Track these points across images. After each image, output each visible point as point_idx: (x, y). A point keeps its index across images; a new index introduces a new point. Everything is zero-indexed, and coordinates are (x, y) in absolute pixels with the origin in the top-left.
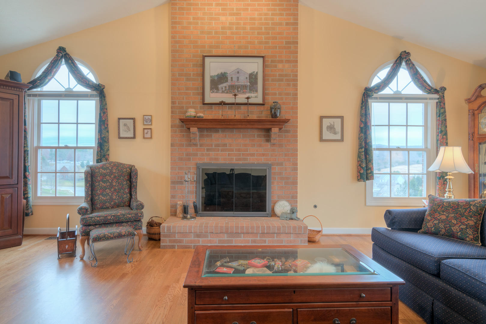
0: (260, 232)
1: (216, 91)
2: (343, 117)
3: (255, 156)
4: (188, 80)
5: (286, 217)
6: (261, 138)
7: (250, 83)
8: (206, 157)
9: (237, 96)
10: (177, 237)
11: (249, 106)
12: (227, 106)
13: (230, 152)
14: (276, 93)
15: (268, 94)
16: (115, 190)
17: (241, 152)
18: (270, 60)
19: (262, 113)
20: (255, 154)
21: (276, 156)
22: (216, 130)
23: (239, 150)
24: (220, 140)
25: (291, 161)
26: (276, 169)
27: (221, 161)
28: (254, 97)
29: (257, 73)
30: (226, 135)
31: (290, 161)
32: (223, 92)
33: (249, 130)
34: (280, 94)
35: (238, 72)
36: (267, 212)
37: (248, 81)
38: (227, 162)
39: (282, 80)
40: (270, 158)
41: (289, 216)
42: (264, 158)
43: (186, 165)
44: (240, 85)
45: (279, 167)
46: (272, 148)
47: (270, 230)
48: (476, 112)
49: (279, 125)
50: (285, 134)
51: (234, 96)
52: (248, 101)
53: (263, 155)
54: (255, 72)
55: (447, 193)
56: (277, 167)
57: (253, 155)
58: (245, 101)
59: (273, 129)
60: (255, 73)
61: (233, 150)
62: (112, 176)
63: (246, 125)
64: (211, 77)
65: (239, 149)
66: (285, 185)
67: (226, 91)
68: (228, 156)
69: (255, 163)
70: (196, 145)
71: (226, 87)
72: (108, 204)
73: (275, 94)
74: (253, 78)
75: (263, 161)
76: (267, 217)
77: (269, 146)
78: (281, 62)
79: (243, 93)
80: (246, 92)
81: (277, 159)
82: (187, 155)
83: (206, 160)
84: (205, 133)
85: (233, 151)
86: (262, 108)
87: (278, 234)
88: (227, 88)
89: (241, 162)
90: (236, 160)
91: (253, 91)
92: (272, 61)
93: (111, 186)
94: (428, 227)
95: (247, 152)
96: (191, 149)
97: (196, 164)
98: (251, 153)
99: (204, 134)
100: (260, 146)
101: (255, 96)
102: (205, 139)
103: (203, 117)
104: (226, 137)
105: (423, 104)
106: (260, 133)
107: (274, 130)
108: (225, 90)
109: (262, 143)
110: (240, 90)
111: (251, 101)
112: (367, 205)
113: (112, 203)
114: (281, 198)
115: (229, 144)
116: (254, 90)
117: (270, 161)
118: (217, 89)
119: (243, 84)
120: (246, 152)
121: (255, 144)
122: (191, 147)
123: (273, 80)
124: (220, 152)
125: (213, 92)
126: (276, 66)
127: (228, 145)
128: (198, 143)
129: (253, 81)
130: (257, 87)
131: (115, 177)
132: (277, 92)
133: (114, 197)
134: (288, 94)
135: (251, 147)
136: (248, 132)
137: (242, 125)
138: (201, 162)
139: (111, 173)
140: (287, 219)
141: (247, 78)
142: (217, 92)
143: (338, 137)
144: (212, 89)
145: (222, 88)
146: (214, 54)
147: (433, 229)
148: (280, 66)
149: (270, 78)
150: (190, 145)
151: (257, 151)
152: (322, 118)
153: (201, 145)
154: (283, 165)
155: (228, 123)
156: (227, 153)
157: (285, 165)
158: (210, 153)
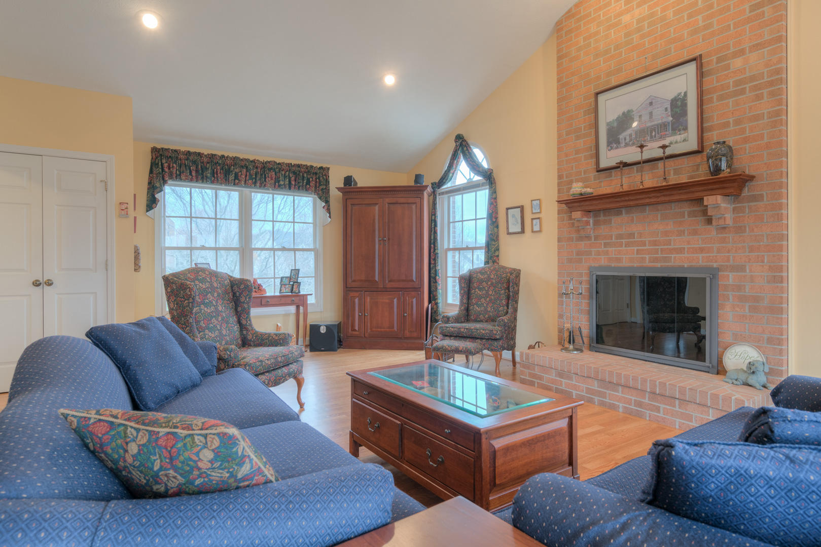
0: (648, 390)
1: (615, 145)
3: (684, 254)
4: (578, 138)
5: (736, 378)
6: (696, 217)
7: (672, 117)
8: (603, 257)
9: (644, 149)
11: (666, 160)
12: (635, 167)
13: (641, 246)
14: (729, 122)
15: (711, 129)
16: (491, 300)
17: (658, 246)
18: (714, 58)
19: (698, 169)
20: (684, 248)
21: (729, 252)
22: (617, 211)
23: (655, 243)
24: (624, 228)
25: (766, 261)
26: (730, 278)
27: (625, 264)
28: (680, 142)
29: (686, 94)
30: (633, 217)
31: (763, 262)
32: (627, 145)
33: (673, 205)
34: (738, 122)
35: (651, 104)
36: (707, 364)
37: (670, 114)
38: (635, 265)
39: (743, 92)
40: (716, 256)
42: (703, 257)
43: (576, 270)
44: (655, 125)
45: (734, 274)
46: (719, 235)
50: (751, 204)
51: (639, 149)
52: (664, 153)
53: (702, 250)
54: (680, 93)
56: (731, 275)
57: (681, 251)
58: (659, 153)
60: (683, 94)
61: (646, 243)
62: (489, 283)
63: (658, 197)
64: (608, 124)
65: (656, 241)
66: (750, 312)
67: (631, 143)
68: (637, 254)
69: (684, 266)
70: (588, 238)
71: (630, 135)
72: (481, 317)
73: (727, 124)
74: (678, 106)
75: (700, 262)
76: (709, 372)
77: (714, 233)
78: (742, 52)
79: (661, 138)
80: (665, 135)
81: (731, 257)
82: (578, 254)
83: (603, 261)
84: (602, 218)
85: (645, 245)
86: (698, 159)
88: (634, 136)
89: (659, 265)
90: (650, 262)
91: (680, 130)
92: (719, 60)
93: (487, 295)
95: (670, 245)
96: (582, 245)
97: (590, 268)
98: (677, 248)
99: (600, 218)
100: (695, 232)
101: (683, 139)
102: (602, 227)
103: (592, 193)
104: (632, 220)
106: (692, 209)
107: (708, 199)
108: (631, 140)
109: (698, 227)
110: (655, 135)
111: (669, 151)
113: (487, 316)
114: (740, 339)
115: (638, 233)
116: (680, 127)
117: (716, 262)
118: (618, 142)
119: (660, 121)
120: (667, 245)
121: (685, 230)
122: (582, 241)
123: (721, 98)
124: (624, 248)
125: (612, 148)
126: (727, 67)
127: (636, 235)
128: (593, 235)
129: (679, 112)
130: (687, 121)
131: (492, 284)
132: (731, 120)
133: (489, 309)
134: (756, 118)
135: (677, 236)
136: (671, 209)
138: (596, 265)
139: (489, 279)
140: (738, 383)
141: (666, 109)
142: (617, 148)
144: (609, 144)
145: (625, 139)
146: (614, 84)
148: (737, 63)
149: (715, 96)
150: (580, 239)
151: (689, 243)
153: (596, 238)
154: (745, 271)
155: (627, 198)
156: (636, 248)
157: (751, 271)
158: (608, 251)
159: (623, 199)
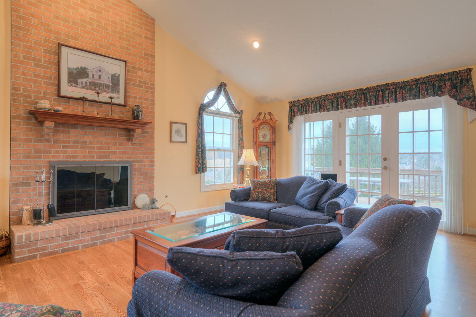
0: (133, 223)
1: (74, 84)
2: (187, 124)
3: (116, 154)
4: (37, 65)
5: (148, 207)
6: (122, 137)
7: (112, 83)
8: (61, 155)
9: (100, 95)
10: (39, 245)
11: (112, 105)
12: (88, 102)
13: (91, 149)
14: (136, 97)
15: (129, 97)
17: (102, 150)
18: (131, 65)
19: (123, 114)
20: (116, 152)
21: (136, 154)
22: (75, 127)
23: (100, 148)
24: (79, 137)
25: (149, 158)
26: (137, 166)
27: (80, 159)
28: (116, 98)
29: (119, 75)
30: (86, 132)
31: (148, 159)
32: (83, 87)
33: (111, 129)
34: (140, 98)
35: (100, 71)
36: (129, 206)
37: (110, 81)
38: (87, 160)
39: (142, 87)
40: (131, 156)
41: (150, 206)
42: (125, 156)
43: (34, 163)
44: (102, 83)
45: (138, 164)
46: (133, 147)
47: (141, 220)
48: (257, 128)
49: (141, 126)
50: (144, 134)
51: (97, 94)
52: (111, 101)
53: (125, 153)
54: (117, 74)
55: (247, 178)
56: (137, 164)
57: (115, 153)
58: (109, 101)
59: (136, 129)
60: (118, 75)
61: (94, 148)
63: (110, 124)
64: (69, 69)
65: (101, 147)
66: (144, 179)
67: (86, 87)
68: (89, 154)
69: (117, 161)
70: (48, 141)
71: (86, 83)
73: (135, 98)
74: (115, 79)
75: (124, 158)
76: (129, 210)
77: (130, 145)
78: (141, 70)
79: (105, 92)
80: (108, 91)
81: (137, 157)
82: (36, 152)
83: (62, 157)
84: (61, 128)
85: (94, 149)
86: (123, 109)
87: (148, 221)
88: (88, 84)
89: (102, 160)
90: (97, 158)
91: (115, 92)
92: (133, 68)
94: (253, 198)
95: (109, 150)
96: (42, 146)
97: (50, 162)
98: (113, 151)
99: (59, 129)
100: (122, 144)
101: (117, 97)
102: (61, 134)
103: (61, 111)
104: (86, 134)
105: (231, 120)
106: (121, 133)
107: (138, 130)
108: (86, 86)
109: (123, 142)
110: (102, 89)
111: (114, 101)
112: (201, 191)
114: (140, 191)
115: (89, 141)
116: (116, 90)
117: (131, 158)
118: (76, 83)
119: (105, 83)
120: (107, 150)
121: (117, 142)
122: (41, 143)
123: (133, 85)
124: (79, 150)
125: (71, 85)
126: (136, 73)
127: (88, 142)
128: (52, 139)
129: (115, 83)
130: (119, 89)
132: (137, 96)
134: (146, 100)
135: (113, 145)
136: (110, 131)
137: (106, 123)
138: (55, 160)
140: (149, 209)
141: (109, 78)
142: (76, 86)
143: (183, 139)
144: (69, 81)
145: (82, 83)
146: (71, 44)
147: (256, 197)
148: (140, 73)
149: (131, 83)
150: (41, 141)
151: (119, 149)
152: (172, 123)
153: (55, 142)
154: (142, 163)
155: (92, 121)
156: (88, 150)
157: (144, 162)
158: (66, 151)
159: (89, 120)
